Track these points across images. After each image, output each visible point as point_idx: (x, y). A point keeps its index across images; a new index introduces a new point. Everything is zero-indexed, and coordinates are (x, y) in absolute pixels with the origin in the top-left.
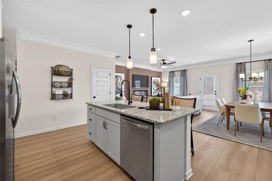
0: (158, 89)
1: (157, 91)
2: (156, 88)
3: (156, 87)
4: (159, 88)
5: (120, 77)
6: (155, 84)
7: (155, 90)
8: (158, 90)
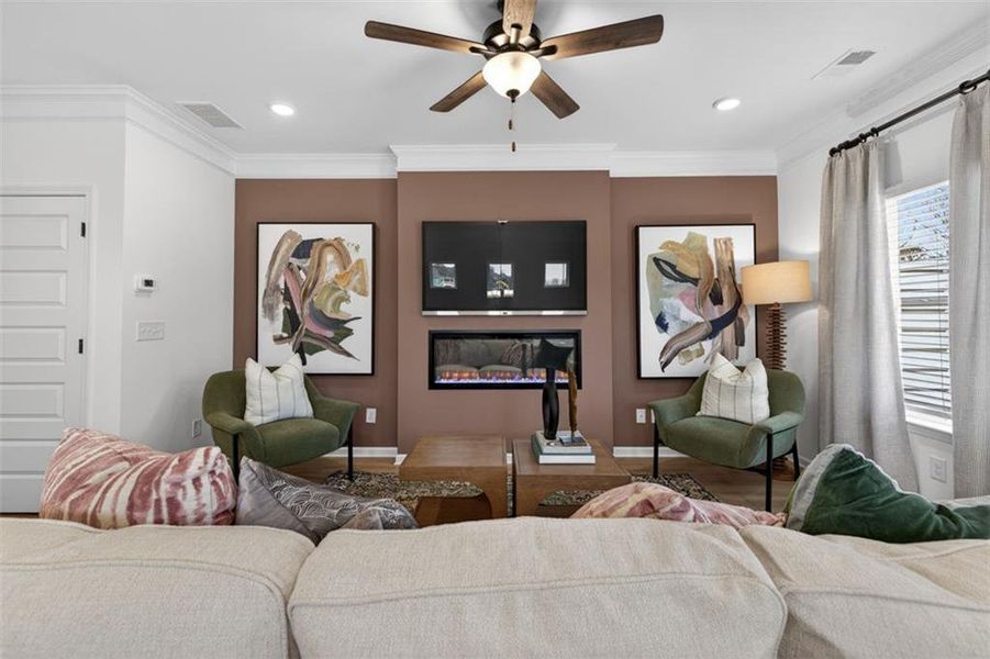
0: (717, 326)
1: (711, 335)
2: (689, 315)
3: (698, 306)
4: (732, 317)
5: (338, 247)
6: (683, 278)
7: (674, 329)
8: (729, 331)
